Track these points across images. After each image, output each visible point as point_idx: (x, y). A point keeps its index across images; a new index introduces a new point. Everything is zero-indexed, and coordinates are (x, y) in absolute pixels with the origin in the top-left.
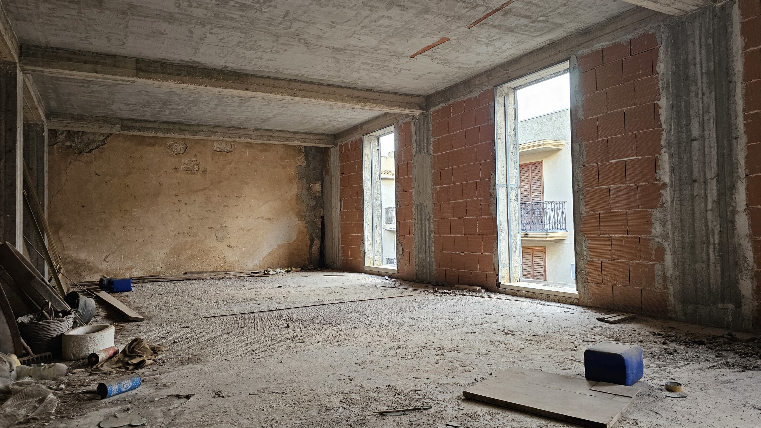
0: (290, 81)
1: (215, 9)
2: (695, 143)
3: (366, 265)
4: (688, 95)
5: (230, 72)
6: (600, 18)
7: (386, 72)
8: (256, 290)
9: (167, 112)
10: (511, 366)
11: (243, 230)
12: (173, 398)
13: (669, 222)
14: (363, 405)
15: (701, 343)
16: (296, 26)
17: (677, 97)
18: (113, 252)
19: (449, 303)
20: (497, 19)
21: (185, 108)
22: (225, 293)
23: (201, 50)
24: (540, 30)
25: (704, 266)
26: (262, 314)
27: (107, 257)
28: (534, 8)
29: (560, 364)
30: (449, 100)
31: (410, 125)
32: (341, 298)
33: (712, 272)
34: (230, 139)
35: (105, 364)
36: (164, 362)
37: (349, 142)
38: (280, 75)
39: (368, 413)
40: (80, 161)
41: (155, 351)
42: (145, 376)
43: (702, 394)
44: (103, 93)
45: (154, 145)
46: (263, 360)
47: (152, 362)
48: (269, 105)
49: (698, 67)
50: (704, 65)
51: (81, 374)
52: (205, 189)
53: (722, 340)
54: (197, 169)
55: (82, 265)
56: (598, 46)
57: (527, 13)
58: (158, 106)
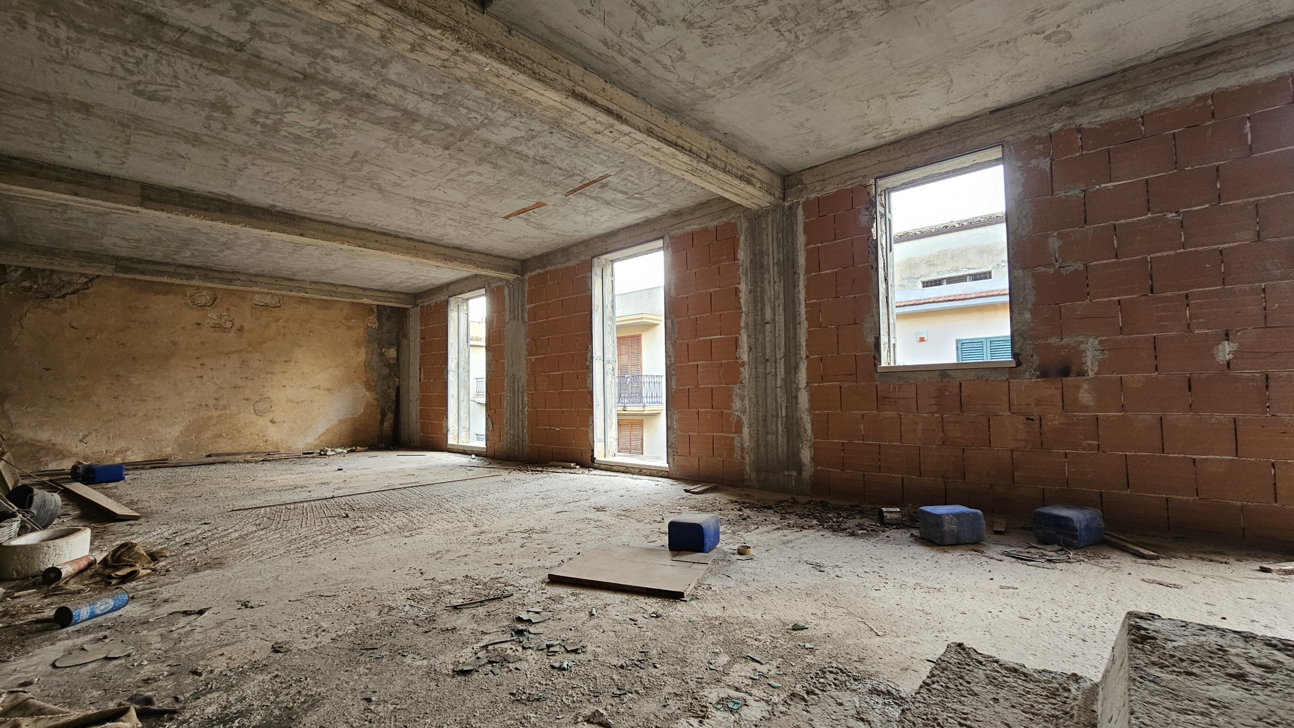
0: (359, 229)
1: (260, 137)
2: (768, 326)
3: (449, 442)
4: (763, 282)
5: (279, 212)
6: (690, 203)
7: (475, 231)
8: (308, 474)
9: (188, 253)
10: (599, 543)
11: (292, 401)
12: (176, 616)
13: (747, 398)
14: (434, 600)
15: (770, 508)
16: (367, 169)
17: (754, 283)
18: (96, 430)
19: (541, 482)
20: (594, 190)
21: (215, 250)
22: (265, 479)
23: (240, 183)
24: (635, 207)
25: (774, 437)
26: (313, 503)
27: (85, 436)
28: (630, 185)
29: (646, 537)
30: (546, 266)
31: (503, 289)
32: (416, 480)
33: (780, 443)
34: (278, 292)
35: (72, 581)
36: (168, 571)
37: (432, 303)
38: (346, 222)
39: (440, 608)
40: (44, 308)
41: (154, 557)
42: (137, 591)
43: (767, 554)
44: (86, 222)
45: (166, 293)
46: (310, 559)
47: (149, 571)
48: (331, 255)
49: (771, 257)
50: (776, 256)
51: (30, 598)
52: (241, 351)
53: (786, 504)
54: (229, 326)
55: (42, 448)
56: (688, 229)
57: (623, 189)
58: (175, 244)
